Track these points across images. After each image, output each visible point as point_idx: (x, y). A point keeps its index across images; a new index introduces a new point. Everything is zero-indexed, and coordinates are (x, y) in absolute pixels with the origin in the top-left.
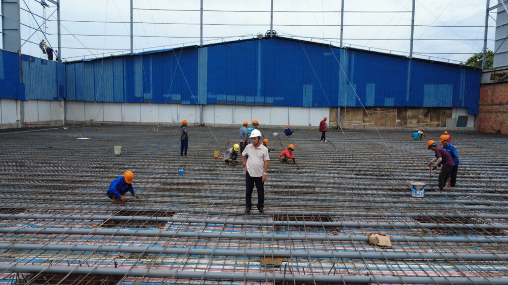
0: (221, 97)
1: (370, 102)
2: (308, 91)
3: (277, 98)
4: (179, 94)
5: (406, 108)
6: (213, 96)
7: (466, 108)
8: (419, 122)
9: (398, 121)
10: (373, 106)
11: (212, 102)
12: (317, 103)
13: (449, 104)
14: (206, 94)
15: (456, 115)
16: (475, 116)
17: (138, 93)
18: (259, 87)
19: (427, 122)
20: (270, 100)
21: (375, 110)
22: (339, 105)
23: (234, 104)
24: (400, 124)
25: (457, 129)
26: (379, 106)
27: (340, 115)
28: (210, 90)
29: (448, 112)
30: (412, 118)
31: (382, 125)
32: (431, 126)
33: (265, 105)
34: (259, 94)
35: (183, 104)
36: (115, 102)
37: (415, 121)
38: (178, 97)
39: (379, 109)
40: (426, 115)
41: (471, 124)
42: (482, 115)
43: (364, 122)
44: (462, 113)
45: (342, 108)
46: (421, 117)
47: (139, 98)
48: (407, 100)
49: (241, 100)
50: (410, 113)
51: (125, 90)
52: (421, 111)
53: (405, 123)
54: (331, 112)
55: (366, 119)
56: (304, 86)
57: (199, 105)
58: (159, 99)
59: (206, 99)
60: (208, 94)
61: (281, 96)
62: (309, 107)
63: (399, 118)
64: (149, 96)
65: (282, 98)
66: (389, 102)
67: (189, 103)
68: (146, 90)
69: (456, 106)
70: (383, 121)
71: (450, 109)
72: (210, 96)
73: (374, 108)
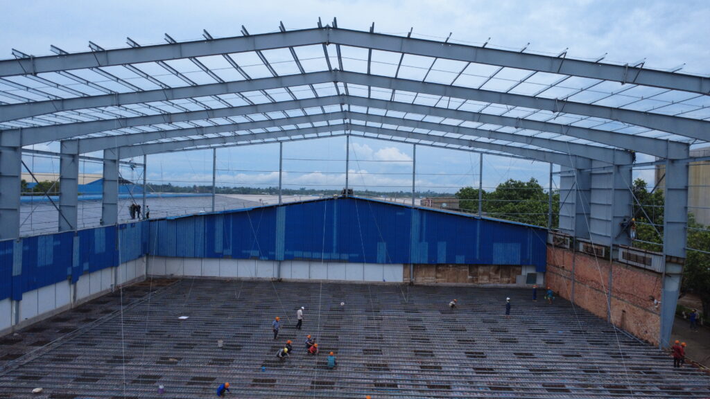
0: (297, 254)
1: (442, 259)
2: (382, 249)
3: (353, 255)
4: (257, 250)
5: (477, 266)
6: (290, 253)
7: (534, 265)
8: (490, 278)
9: (469, 277)
10: (444, 263)
11: (289, 258)
12: (392, 260)
13: (518, 262)
14: (283, 251)
15: (526, 272)
16: (544, 273)
17: (218, 248)
18: (335, 244)
19: (497, 279)
20: (345, 256)
21: (447, 266)
22: (412, 262)
23: (311, 260)
24: (472, 281)
25: (526, 285)
26: (450, 262)
27: (413, 271)
28: (287, 247)
29: (517, 269)
30: (484, 274)
31: (454, 281)
32: (501, 282)
33: (340, 261)
34: (334, 251)
35: (261, 260)
36: (195, 257)
37: (486, 278)
38: (256, 253)
39: (451, 266)
40: (496, 272)
41: (540, 281)
42: (548, 274)
43: (437, 278)
44: (531, 271)
45: (414, 265)
46: (492, 273)
47: (220, 254)
48: (477, 257)
49: (318, 257)
50: (481, 270)
51: (206, 245)
52: (492, 268)
53: (477, 279)
54: (404, 268)
55: (439, 275)
56: (378, 243)
57: (277, 261)
58: (239, 255)
59: (283, 255)
60: (285, 250)
61: (356, 253)
62: (383, 263)
63: (470, 274)
64: (229, 252)
65: (357, 255)
66: (460, 259)
67: (267, 259)
68: (225, 246)
69: (524, 263)
70: (455, 277)
71: (520, 266)
72: (288, 253)
73: (446, 265)
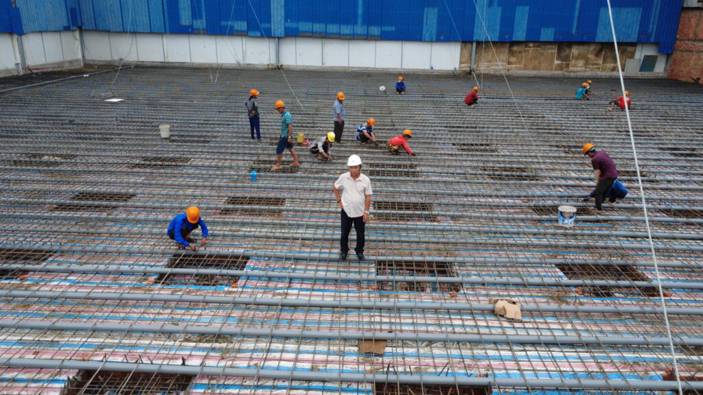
0: (304, 26)
1: (520, 34)
2: (431, 17)
3: (386, 28)
4: (244, 21)
5: (570, 44)
6: (294, 25)
7: (656, 44)
8: (586, 64)
9: (557, 62)
10: (524, 40)
11: (292, 34)
12: (444, 36)
13: (634, 38)
14: (283, 22)
15: (641, 53)
16: (669, 55)
17: (185, 18)
18: (360, 12)
19: (599, 64)
20: (375, 30)
21: (526, 46)
22: (475, 39)
23: (324, 36)
24: (560, 67)
25: (639, 74)
26: (533, 40)
27: (476, 53)
28: (288, 16)
29: (630, 49)
30: (577, 58)
31: (534, 68)
32: (603, 70)
33: (368, 38)
34: (360, 21)
35: (250, 37)
36: (152, 32)
37: (581, 63)
38: (242, 25)
39: (531, 45)
40: (597, 54)
41: (660, 69)
42: (677, 55)
43: (509, 63)
44: (650, 51)
45: (479, 43)
46: (591, 56)
47: (187, 27)
48: (574, 31)
49: (335, 31)
50: (575, 51)
51: (166, 14)
52: (592, 48)
53: (568, 66)
54: (462, 49)
55: (513, 59)
56: (426, 9)
57: (274, 37)
58: (216, 29)
59: (283, 29)
60: (286, 21)
61: (392, 25)
62: (431, 41)
63: (559, 58)
64: (201, 24)
65: (394, 28)
66: (547, 34)
67: (259, 35)
68: (195, 15)
69: (643, 41)
70: (536, 62)
71: (634, 45)
72: (289, 24)
73: (525, 43)
